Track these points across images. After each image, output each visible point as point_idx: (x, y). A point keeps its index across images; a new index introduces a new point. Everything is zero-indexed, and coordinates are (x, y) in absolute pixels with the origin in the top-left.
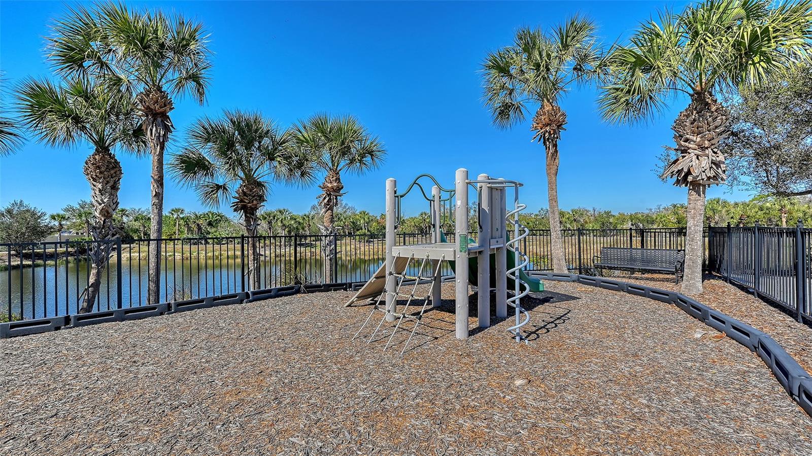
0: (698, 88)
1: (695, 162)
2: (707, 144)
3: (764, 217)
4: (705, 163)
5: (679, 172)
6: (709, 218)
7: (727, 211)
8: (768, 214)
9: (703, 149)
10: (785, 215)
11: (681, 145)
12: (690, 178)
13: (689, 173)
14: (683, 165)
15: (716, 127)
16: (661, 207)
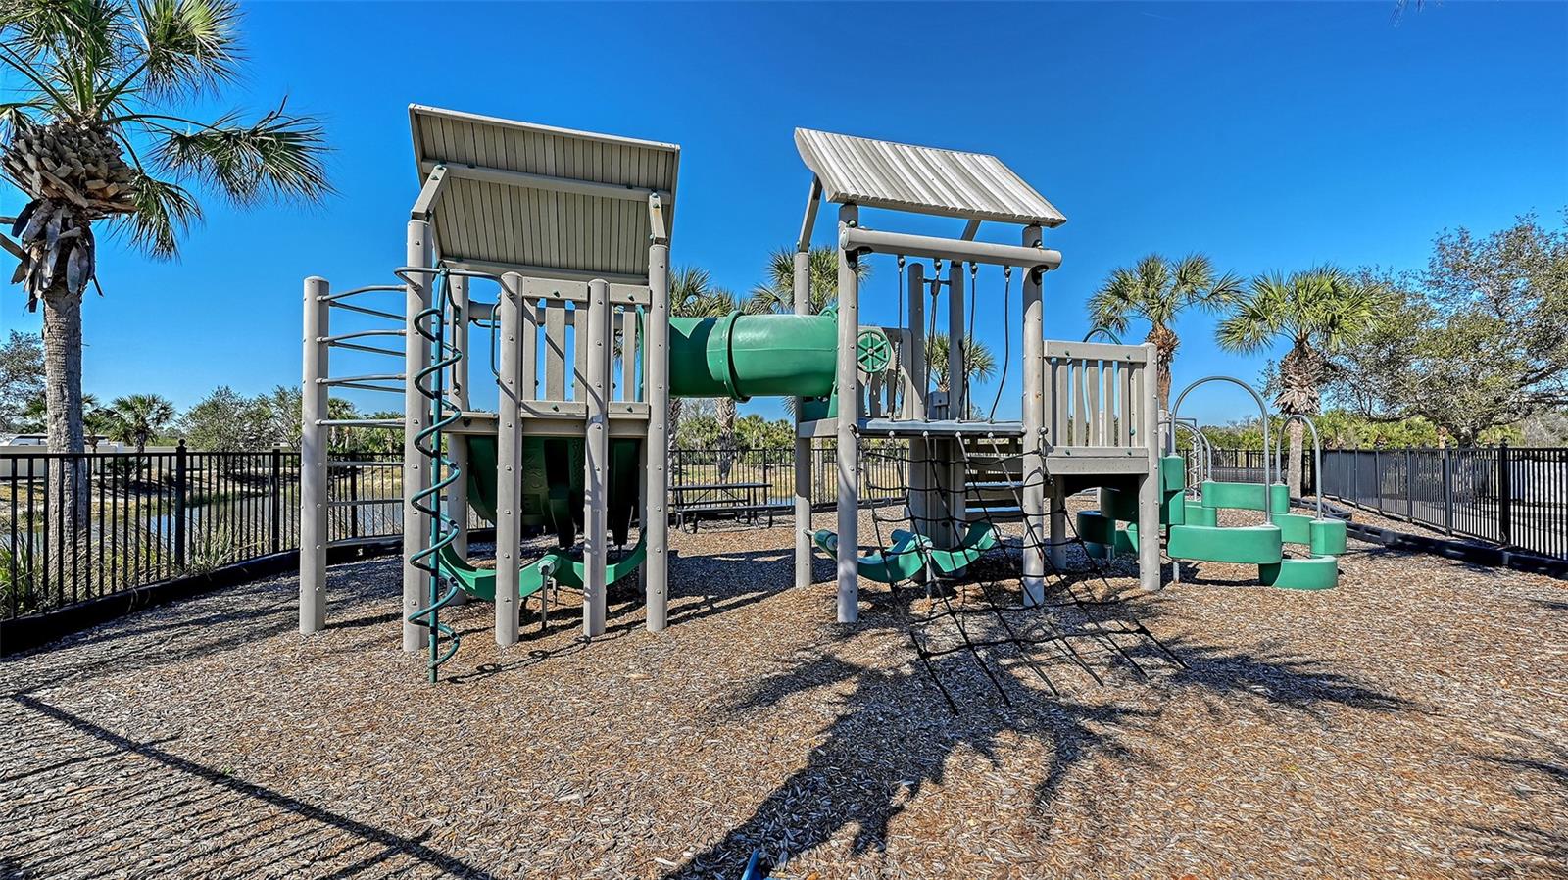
0: (1300, 338)
1: (1296, 397)
2: (1305, 383)
3: (1414, 440)
4: (1303, 397)
5: (1284, 404)
6: (1328, 439)
7: (1357, 429)
8: (1421, 435)
9: (1303, 387)
10: (1444, 438)
11: (1285, 382)
12: (1292, 410)
13: (1291, 405)
14: (1287, 398)
15: (1313, 371)
16: (1252, 419)
